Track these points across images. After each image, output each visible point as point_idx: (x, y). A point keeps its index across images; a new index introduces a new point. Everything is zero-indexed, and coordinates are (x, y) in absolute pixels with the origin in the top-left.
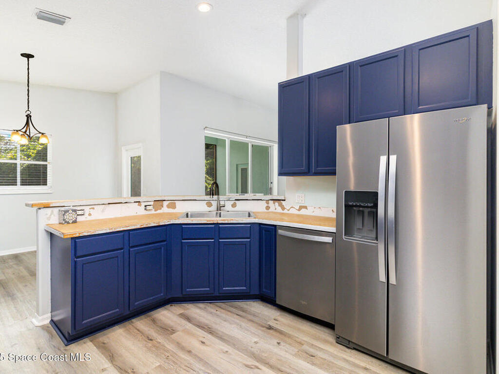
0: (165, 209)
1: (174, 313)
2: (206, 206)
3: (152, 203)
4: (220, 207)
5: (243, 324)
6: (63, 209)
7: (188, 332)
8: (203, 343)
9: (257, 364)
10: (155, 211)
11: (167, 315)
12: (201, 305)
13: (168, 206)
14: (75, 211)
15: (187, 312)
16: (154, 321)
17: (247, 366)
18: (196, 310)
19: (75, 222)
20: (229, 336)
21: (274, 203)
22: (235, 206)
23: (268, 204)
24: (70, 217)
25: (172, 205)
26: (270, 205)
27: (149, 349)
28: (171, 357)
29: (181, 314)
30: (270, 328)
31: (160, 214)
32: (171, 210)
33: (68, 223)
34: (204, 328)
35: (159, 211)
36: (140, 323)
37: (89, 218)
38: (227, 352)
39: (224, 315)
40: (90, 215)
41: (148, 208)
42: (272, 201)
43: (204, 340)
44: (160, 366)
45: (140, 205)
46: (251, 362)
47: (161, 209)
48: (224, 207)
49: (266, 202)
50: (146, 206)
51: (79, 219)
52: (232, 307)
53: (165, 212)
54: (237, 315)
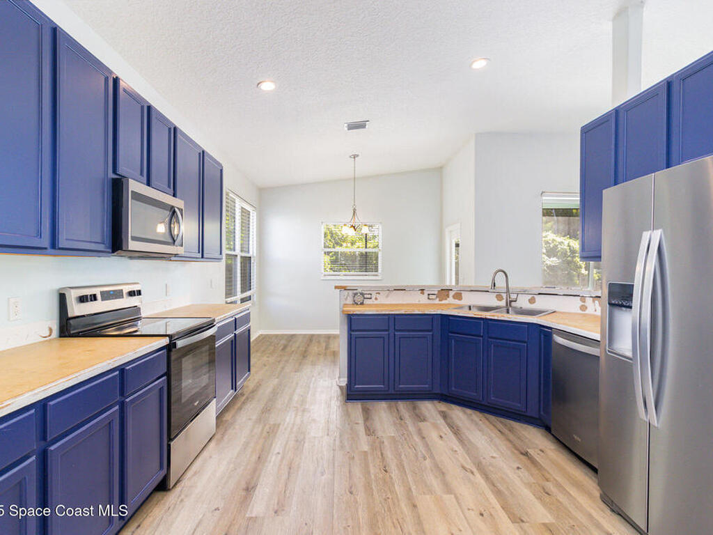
0: (451, 300)
1: (437, 409)
2: (496, 299)
3: (436, 293)
4: (511, 301)
5: (497, 441)
6: (355, 291)
7: (436, 426)
8: (441, 437)
9: (475, 470)
10: (440, 300)
11: (429, 408)
12: (469, 411)
13: (454, 297)
14: (362, 294)
15: (449, 412)
16: (415, 408)
17: (463, 467)
18: (459, 415)
19: (362, 304)
20: (470, 442)
21: (594, 301)
22: (534, 302)
23: (584, 302)
24: (359, 299)
25: (458, 296)
26: (586, 304)
27: (395, 424)
28: (406, 436)
29: (443, 412)
30: (526, 454)
31: (445, 305)
32: (457, 302)
33: (357, 304)
34: (453, 428)
35: (443, 302)
36: (402, 406)
37: (376, 302)
38: (456, 451)
39: (483, 426)
40: (376, 299)
41: (431, 297)
42: (591, 299)
43: (443, 435)
44: (393, 437)
45: (423, 293)
46: (470, 466)
47: (446, 299)
48: (515, 301)
49: (581, 300)
50: (429, 295)
51: (366, 302)
52: (501, 422)
53: (451, 302)
54: (500, 431)
